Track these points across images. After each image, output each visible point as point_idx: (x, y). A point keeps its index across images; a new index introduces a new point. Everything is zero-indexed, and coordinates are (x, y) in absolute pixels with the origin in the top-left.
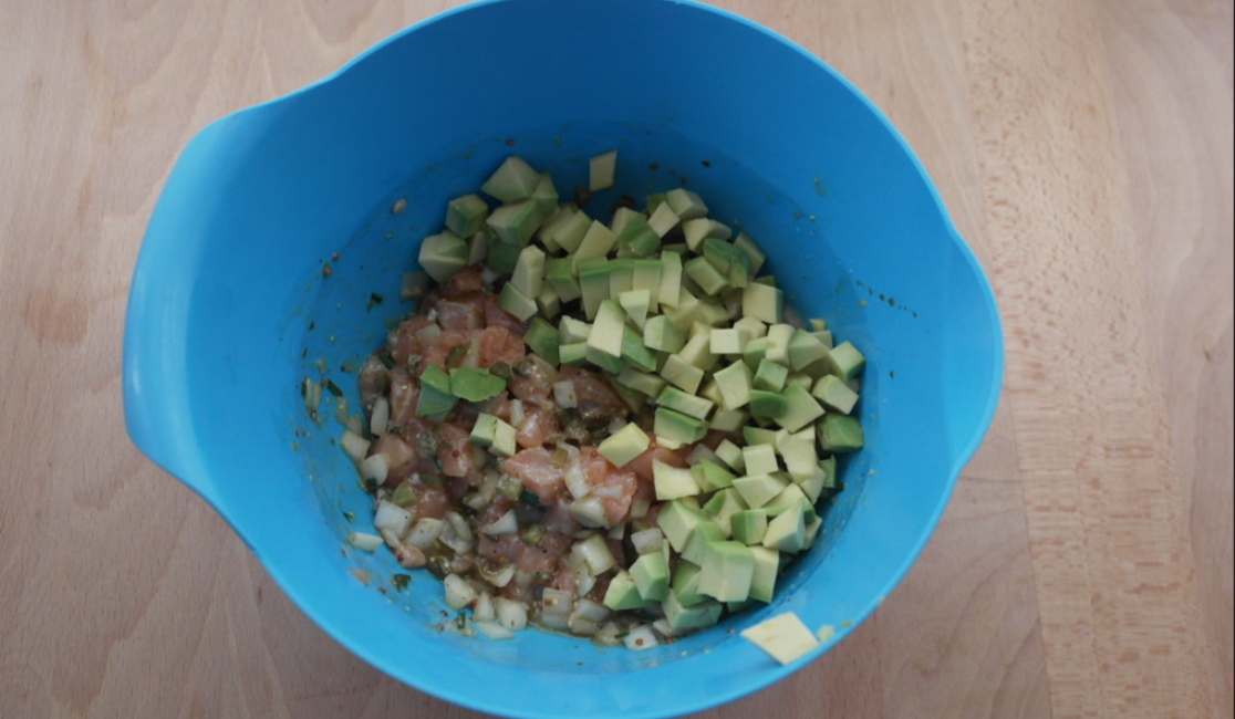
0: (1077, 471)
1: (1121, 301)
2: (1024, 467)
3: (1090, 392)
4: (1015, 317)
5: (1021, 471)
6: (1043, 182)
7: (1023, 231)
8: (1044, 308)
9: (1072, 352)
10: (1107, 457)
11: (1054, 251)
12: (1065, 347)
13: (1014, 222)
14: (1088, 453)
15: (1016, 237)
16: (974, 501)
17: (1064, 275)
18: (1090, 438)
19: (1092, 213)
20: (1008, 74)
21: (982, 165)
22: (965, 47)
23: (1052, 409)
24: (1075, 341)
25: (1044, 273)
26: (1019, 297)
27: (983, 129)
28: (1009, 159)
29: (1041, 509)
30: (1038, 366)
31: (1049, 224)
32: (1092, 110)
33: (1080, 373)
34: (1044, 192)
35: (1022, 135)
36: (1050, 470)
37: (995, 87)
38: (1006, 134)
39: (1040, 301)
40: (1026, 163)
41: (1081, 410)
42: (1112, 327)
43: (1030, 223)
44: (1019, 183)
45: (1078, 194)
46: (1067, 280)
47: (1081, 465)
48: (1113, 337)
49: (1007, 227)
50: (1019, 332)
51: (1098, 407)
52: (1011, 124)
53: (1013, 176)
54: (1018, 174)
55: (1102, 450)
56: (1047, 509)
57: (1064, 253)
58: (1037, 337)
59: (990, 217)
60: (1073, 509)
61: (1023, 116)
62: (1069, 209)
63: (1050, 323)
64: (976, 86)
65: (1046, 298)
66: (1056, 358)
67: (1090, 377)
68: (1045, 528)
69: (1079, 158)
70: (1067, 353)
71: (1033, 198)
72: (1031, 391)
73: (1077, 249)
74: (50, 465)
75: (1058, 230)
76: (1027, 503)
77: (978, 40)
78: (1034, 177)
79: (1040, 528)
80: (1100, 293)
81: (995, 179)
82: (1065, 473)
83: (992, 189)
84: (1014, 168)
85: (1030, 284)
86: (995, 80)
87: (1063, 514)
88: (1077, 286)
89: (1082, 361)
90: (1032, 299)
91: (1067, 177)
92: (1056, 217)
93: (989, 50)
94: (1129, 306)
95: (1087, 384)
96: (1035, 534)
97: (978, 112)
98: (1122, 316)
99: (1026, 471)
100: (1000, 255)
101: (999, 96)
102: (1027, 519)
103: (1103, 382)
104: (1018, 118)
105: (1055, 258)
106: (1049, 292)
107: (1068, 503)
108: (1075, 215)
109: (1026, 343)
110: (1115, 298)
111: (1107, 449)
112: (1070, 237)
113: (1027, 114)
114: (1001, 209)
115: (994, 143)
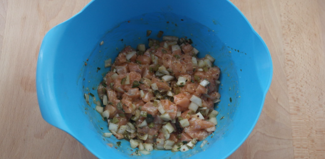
0: (308, 137)
1: (322, 90)
2: (293, 136)
3: (312, 115)
4: (292, 93)
5: (293, 137)
6: (301, 55)
7: (295, 69)
8: (300, 91)
9: (308, 104)
10: (316, 134)
11: (303, 75)
12: (306, 102)
13: (293, 66)
14: (311, 132)
15: (293, 70)
16: (279, 145)
17: (306, 82)
18: (312, 128)
19: (315, 64)
20: (293, 24)
21: (284, 50)
22: (281, 16)
23: (302, 119)
24: (309, 101)
25: (301, 81)
26: (293, 88)
27: (285, 39)
28: (292, 48)
29: (298, 147)
30: (298, 107)
31: (302, 67)
32: (315, 35)
33: (310, 110)
34: (302, 58)
35: (296, 41)
36: (301, 137)
37: (289, 27)
38: (291, 41)
39: (299, 89)
40: (297, 49)
41: (310, 120)
42: (319, 97)
43: (297, 67)
44: (294, 55)
45: (311, 59)
46: (307, 83)
47: (309, 136)
48: (319, 100)
49: (291, 68)
50: (293, 98)
51: (314, 120)
52: (293, 38)
53: (293, 53)
54: (294, 52)
55: (315, 132)
56: (299, 148)
57: (306, 75)
58: (298, 99)
59: (286, 64)
60: (306, 148)
61: (296, 36)
62: (308, 63)
63: (302, 95)
64: (283, 27)
65: (301, 88)
66: (303, 105)
67: (312, 111)
68: (299, 153)
69: (311, 49)
70: (306, 104)
71: (298, 60)
72: (296, 114)
73: (310, 75)
74: (28, 126)
75: (305, 69)
76: (294, 146)
77: (284, 14)
78: (299, 54)
79: (297, 153)
80: (316, 87)
81: (288, 54)
82: (304, 138)
83: (287, 57)
84: (293, 51)
85: (297, 84)
86: (289, 25)
87: (303, 149)
88: (309, 85)
89: (310, 106)
90: (297, 88)
91: (308, 54)
92: (304, 65)
93: (287, 17)
94: (324, 91)
95: (311, 113)
96: (296, 155)
97: (284, 34)
98: (322, 94)
99: (294, 137)
100: (289, 75)
101: (290, 30)
102: (294, 150)
103: (316, 113)
104: (295, 37)
105: (304, 77)
106: (302, 86)
107: (305, 146)
108: (310, 65)
109: (295, 101)
110: (320, 89)
111: (316, 131)
112: (308, 71)
113: (297, 35)
114: (289, 62)
115: (288, 43)
